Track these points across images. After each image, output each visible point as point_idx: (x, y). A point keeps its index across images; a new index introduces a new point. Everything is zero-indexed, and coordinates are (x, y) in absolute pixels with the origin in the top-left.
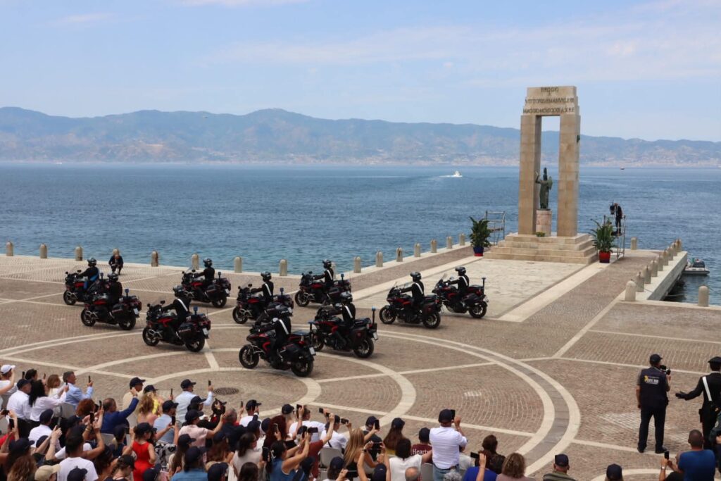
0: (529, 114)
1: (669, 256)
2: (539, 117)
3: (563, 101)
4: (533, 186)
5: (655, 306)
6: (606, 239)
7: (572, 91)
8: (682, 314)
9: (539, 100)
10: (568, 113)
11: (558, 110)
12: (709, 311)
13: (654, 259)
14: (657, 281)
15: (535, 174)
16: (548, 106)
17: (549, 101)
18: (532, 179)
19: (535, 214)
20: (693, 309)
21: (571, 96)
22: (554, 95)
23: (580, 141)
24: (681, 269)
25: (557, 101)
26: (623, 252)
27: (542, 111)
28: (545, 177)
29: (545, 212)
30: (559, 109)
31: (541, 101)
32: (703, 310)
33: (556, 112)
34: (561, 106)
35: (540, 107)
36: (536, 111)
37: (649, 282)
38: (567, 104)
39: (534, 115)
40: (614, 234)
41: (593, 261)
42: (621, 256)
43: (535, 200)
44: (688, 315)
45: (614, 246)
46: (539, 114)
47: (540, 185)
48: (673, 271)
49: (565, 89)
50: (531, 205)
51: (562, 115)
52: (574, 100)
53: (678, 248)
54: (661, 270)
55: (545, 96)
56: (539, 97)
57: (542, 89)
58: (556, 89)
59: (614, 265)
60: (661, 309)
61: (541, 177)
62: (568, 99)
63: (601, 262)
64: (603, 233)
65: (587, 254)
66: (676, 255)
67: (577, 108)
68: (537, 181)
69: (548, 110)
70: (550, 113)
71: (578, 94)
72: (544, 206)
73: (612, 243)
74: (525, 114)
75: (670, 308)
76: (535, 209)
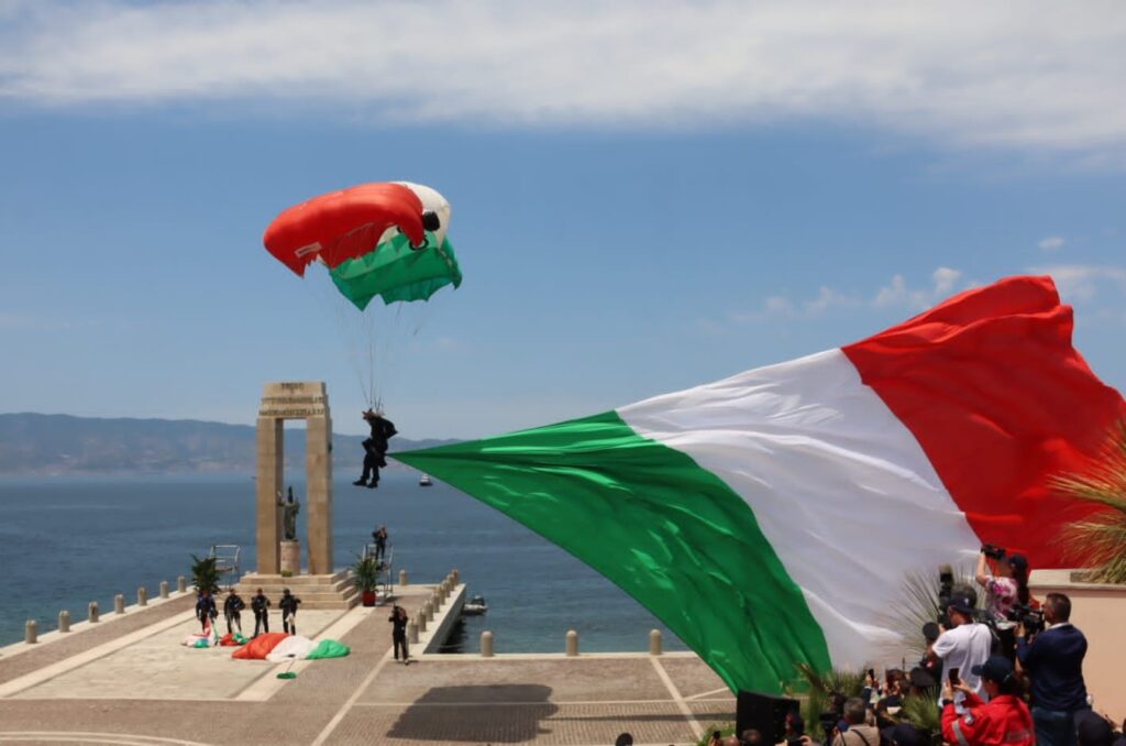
0: (267, 417)
1: (445, 593)
2: (279, 422)
3: (309, 400)
4: (274, 510)
5: (433, 662)
6: (370, 575)
7: (320, 387)
8: (464, 669)
9: (279, 399)
10: (316, 416)
11: (304, 411)
12: (495, 662)
13: (427, 597)
14: (433, 627)
15: (277, 495)
16: (291, 406)
17: (291, 400)
18: (273, 501)
19: (278, 547)
20: (476, 662)
21: (320, 394)
22: (298, 393)
23: (333, 451)
24: (459, 608)
25: (302, 400)
26: (391, 591)
27: (284, 412)
28: (290, 499)
29: (290, 543)
31: (282, 400)
32: (487, 662)
33: (302, 414)
34: (308, 407)
35: (281, 407)
36: (275, 412)
37: (424, 629)
38: (314, 404)
39: (273, 418)
40: (379, 568)
41: (353, 605)
42: (389, 595)
44: (471, 670)
45: (380, 584)
46: (281, 416)
47: (283, 510)
48: (451, 612)
49: (310, 385)
50: (274, 536)
51: (308, 418)
52: (324, 399)
53: (455, 582)
54: (438, 611)
55: (286, 393)
56: (278, 394)
57: (283, 385)
58: (300, 386)
59: (380, 608)
60: (439, 665)
61: (285, 499)
62: (316, 399)
63: (366, 605)
64: (365, 569)
65: (346, 596)
66: (453, 590)
67: (327, 410)
68: (280, 504)
69: (290, 412)
70: (294, 416)
71: (327, 392)
72: (290, 537)
73: (377, 581)
74: (262, 417)
75: (450, 663)
76: (278, 540)
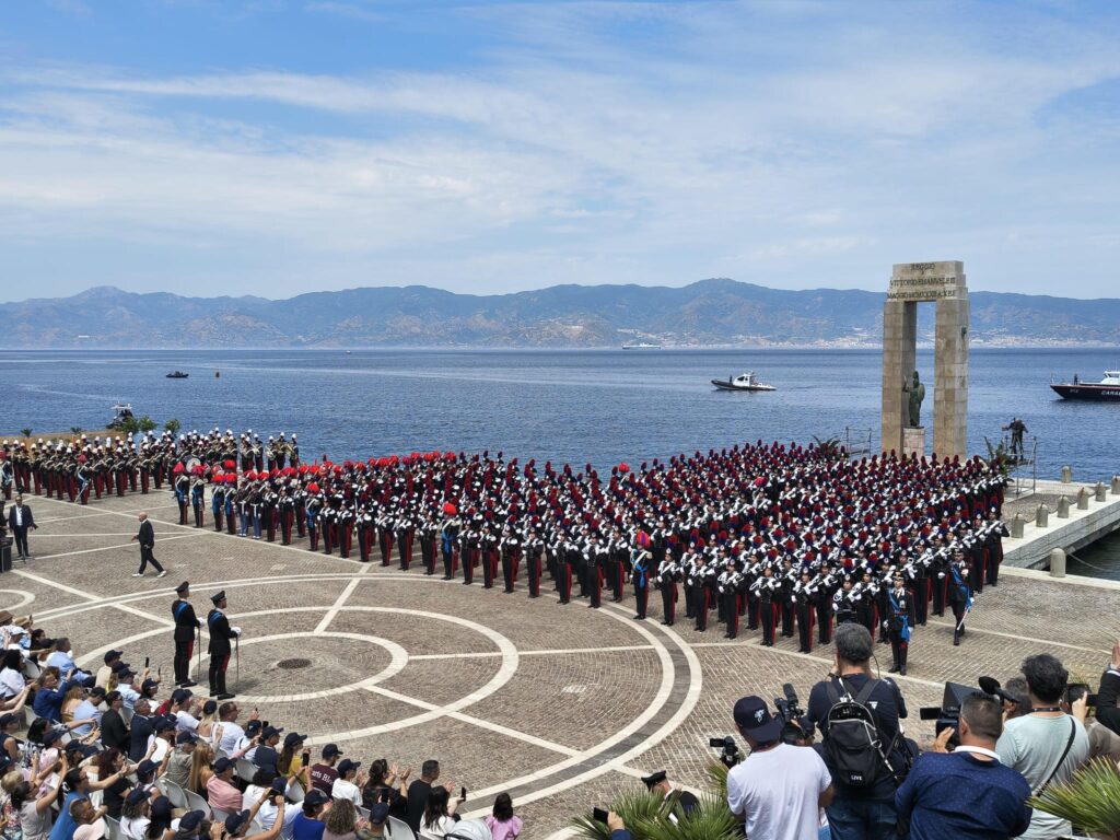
0: (895, 300)
2: (911, 305)
3: (941, 281)
4: (900, 395)
7: (955, 267)
9: (908, 282)
10: (947, 298)
11: (934, 294)
15: (903, 380)
16: (919, 288)
17: (922, 282)
18: (899, 386)
19: (903, 434)
21: (955, 275)
22: (929, 274)
25: (933, 281)
27: (912, 295)
28: (916, 385)
29: (914, 430)
30: (935, 292)
31: (912, 282)
33: (931, 297)
34: (939, 288)
35: (909, 290)
36: (903, 295)
38: (946, 285)
39: (903, 301)
43: (903, 414)
46: (908, 299)
47: (908, 395)
49: (943, 265)
50: (898, 422)
51: (939, 300)
52: (960, 280)
55: (916, 275)
56: (908, 277)
57: (913, 265)
58: (931, 266)
61: (911, 384)
62: (948, 280)
68: (904, 390)
69: (919, 295)
70: (923, 299)
71: (963, 271)
72: (914, 423)
76: (903, 426)
